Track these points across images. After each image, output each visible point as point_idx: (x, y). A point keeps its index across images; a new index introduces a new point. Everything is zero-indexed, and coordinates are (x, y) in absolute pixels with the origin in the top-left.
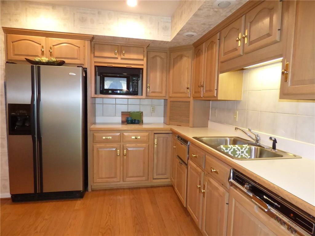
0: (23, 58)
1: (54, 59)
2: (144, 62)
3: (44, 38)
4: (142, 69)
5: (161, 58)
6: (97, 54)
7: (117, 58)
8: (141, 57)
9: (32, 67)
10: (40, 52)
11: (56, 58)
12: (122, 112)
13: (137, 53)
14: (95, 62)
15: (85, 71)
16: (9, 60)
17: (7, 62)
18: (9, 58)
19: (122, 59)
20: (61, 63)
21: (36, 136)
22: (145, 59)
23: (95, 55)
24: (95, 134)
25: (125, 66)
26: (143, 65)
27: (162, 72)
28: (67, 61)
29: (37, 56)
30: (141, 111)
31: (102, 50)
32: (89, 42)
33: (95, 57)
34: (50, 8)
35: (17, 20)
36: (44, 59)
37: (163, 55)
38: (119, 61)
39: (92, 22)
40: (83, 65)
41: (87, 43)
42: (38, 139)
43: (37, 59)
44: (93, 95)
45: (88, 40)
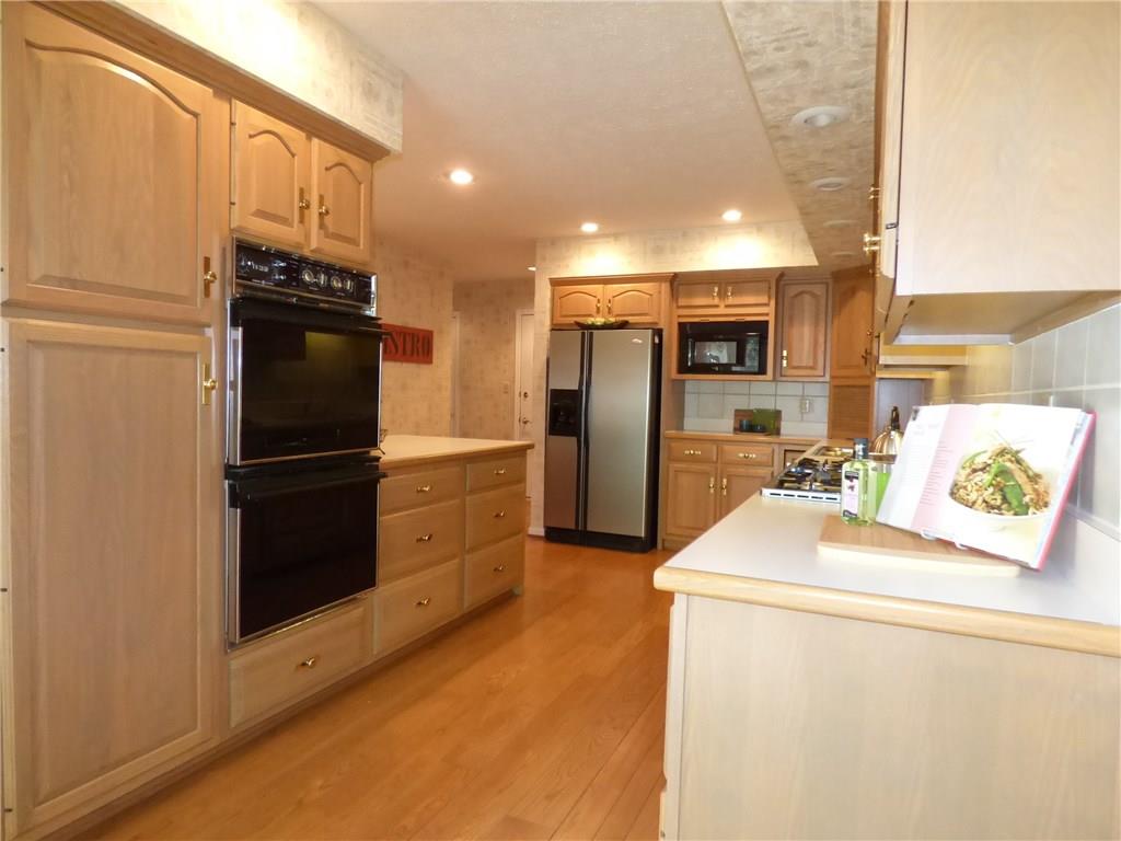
0: (572, 320)
1: (612, 320)
2: (771, 309)
3: (601, 286)
4: (767, 322)
5: (813, 295)
6: (682, 302)
7: (717, 306)
8: (764, 299)
9: (583, 334)
10: (595, 310)
11: (618, 315)
12: (736, 411)
13: (757, 292)
14: (679, 316)
15: (659, 333)
16: (556, 325)
17: (552, 330)
18: (555, 322)
19: (727, 306)
20: (623, 325)
21: (583, 439)
22: (773, 303)
23: (680, 304)
24: (673, 445)
25: (732, 319)
26: (767, 315)
27: (816, 324)
28: (631, 319)
29: (590, 316)
30: (778, 408)
31: (690, 295)
32: (668, 284)
33: (678, 307)
34: (612, 239)
35: (567, 266)
36: (599, 321)
37: (819, 290)
38: (721, 310)
39: (673, 250)
40: (656, 323)
41: (665, 287)
42: (584, 445)
43: (590, 321)
44: (674, 375)
45: (666, 281)
